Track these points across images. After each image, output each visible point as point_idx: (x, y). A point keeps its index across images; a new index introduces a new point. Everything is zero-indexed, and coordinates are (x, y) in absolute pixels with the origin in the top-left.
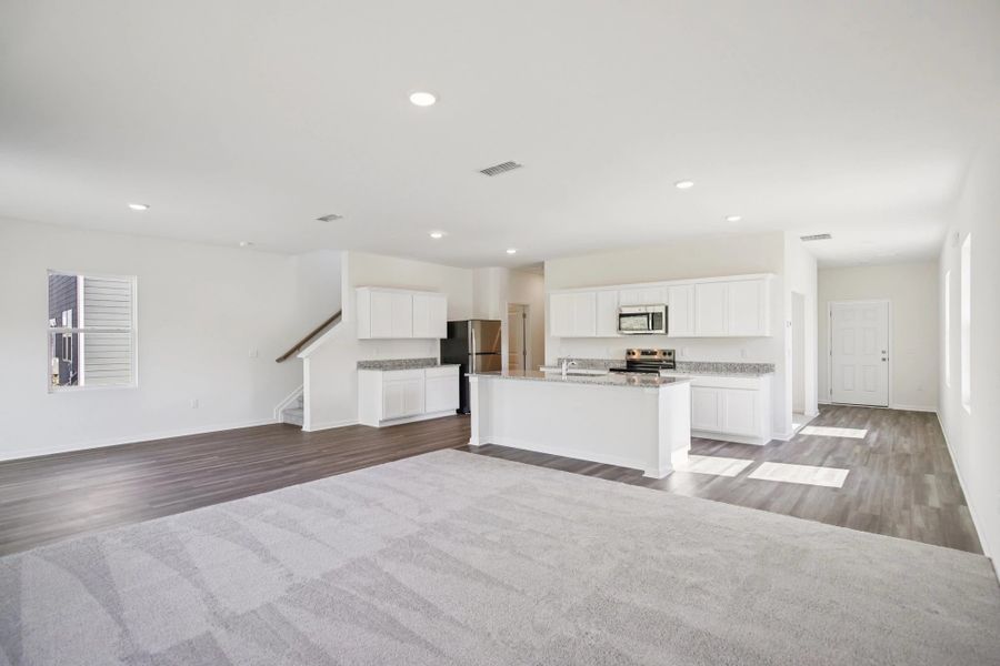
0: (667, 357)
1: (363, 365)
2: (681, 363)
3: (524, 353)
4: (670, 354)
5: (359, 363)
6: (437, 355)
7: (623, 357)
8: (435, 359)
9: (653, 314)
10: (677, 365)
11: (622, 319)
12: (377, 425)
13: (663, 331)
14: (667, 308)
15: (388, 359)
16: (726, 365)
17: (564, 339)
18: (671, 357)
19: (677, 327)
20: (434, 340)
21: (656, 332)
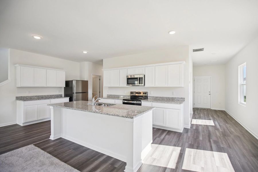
0: (145, 95)
1: (18, 98)
2: (150, 97)
3: (100, 92)
4: (146, 93)
5: (16, 97)
6: (63, 93)
7: (129, 94)
8: (62, 95)
9: (139, 78)
10: (148, 98)
11: (129, 80)
12: (22, 125)
13: (143, 85)
14: (144, 75)
15: (35, 95)
16: (166, 98)
17: (110, 88)
18: (146, 95)
19: (148, 83)
20: (61, 88)
21: (141, 85)
